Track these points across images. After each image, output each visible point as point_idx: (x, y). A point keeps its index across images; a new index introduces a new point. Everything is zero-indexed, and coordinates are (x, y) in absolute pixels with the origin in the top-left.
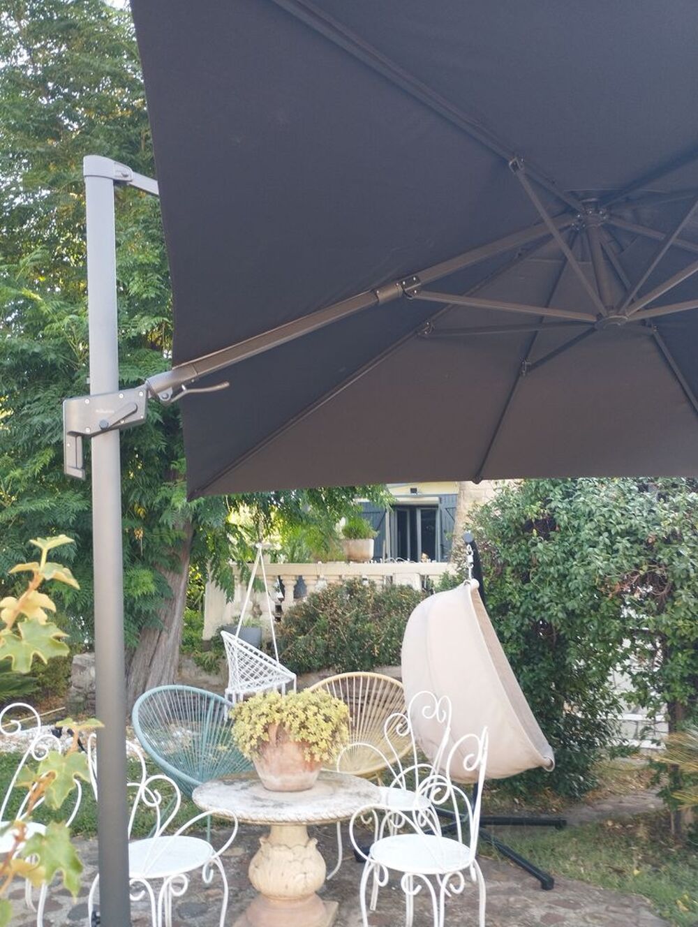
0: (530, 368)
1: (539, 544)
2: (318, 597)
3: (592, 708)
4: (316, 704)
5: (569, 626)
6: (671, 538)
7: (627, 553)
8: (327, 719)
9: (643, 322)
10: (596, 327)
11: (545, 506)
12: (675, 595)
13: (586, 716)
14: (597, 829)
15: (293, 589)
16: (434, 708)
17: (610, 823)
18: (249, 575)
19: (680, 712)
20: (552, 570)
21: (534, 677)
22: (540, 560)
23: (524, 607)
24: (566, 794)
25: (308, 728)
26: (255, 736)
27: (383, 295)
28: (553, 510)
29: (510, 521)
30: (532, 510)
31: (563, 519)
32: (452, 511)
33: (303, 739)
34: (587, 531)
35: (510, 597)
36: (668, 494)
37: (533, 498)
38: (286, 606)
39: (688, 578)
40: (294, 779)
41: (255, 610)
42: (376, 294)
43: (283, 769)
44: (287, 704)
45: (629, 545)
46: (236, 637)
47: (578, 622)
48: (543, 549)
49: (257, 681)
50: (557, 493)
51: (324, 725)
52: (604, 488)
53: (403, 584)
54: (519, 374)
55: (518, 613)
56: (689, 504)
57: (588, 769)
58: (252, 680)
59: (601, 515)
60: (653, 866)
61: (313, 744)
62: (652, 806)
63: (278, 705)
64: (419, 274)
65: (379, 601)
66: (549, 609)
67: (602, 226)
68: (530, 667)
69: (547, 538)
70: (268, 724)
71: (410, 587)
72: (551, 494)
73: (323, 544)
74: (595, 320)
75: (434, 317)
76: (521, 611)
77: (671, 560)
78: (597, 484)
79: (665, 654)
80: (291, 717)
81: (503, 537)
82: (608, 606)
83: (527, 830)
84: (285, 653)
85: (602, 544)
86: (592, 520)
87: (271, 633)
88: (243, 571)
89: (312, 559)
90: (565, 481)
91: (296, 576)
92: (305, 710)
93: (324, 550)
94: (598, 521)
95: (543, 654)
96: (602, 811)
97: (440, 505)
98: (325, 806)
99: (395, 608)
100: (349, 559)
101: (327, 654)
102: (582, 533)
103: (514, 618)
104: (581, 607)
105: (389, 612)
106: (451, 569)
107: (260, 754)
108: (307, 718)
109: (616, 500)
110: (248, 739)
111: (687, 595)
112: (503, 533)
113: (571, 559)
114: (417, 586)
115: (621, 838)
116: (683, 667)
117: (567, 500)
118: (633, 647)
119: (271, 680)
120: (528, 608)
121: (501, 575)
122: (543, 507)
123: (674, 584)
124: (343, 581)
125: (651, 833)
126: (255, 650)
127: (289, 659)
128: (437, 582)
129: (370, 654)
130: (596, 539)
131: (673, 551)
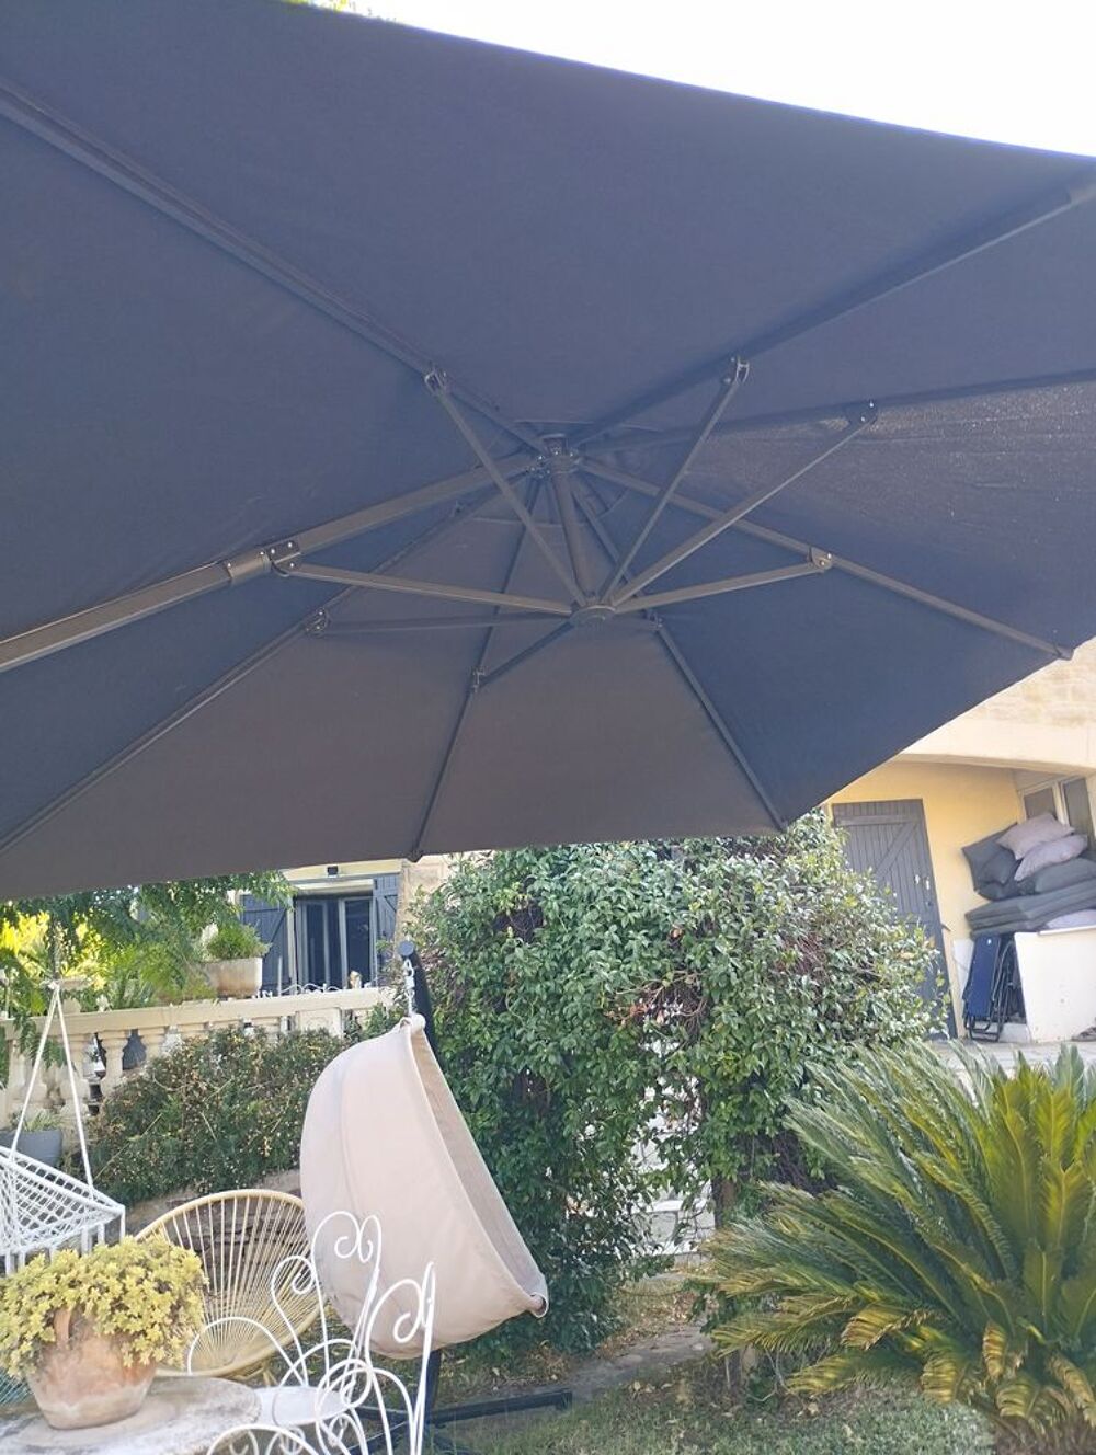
0: (485, 681)
1: (517, 950)
2: (165, 1065)
3: (607, 1201)
4: (143, 1263)
5: (567, 1076)
6: (705, 928)
7: (644, 954)
8: (162, 1287)
9: (643, 613)
10: (571, 620)
11: (526, 887)
12: (713, 1014)
13: (601, 1214)
14: (618, 1399)
15: (122, 1054)
16: (353, 1239)
17: (637, 1386)
18: (38, 1037)
19: (729, 1193)
20: (538, 988)
21: (518, 1163)
22: (520, 975)
23: (499, 1051)
24: (573, 1346)
25: (127, 1308)
26: (29, 1336)
27: (237, 571)
28: (537, 895)
29: (474, 914)
30: (505, 896)
31: (552, 905)
32: (392, 899)
33: (118, 1330)
34: (586, 927)
35: (477, 1037)
36: (698, 861)
37: (507, 876)
38: (107, 1087)
39: (729, 987)
40: (103, 1403)
41: (53, 1096)
42: (226, 569)
43: (83, 1387)
44: (88, 1271)
45: (646, 943)
46: (12, 1152)
47: (580, 1068)
48: (523, 957)
49: (52, 1226)
50: (542, 868)
51: (156, 1298)
52: (610, 857)
53: (312, 1028)
54: (468, 692)
55: (490, 1061)
56: (727, 875)
57: (603, 1299)
58: (43, 1225)
59: (605, 899)
60: (701, 1446)
61: (137, 1334)
62: (699, 1347)
63: (73, 1274)
64: (296, 538)
65: (271, 1059)
66: (535, 1051)
67: (575, 473)
68: (513, 1147)
69: (531, 938)
70: (53, 1310)
71: (324, 1032)
72: (534, 870)
73: (173, 973)
74: (570, 612)
75: (329, 604)
76: (495, 1058)
77: (705, 961)
78: (599, 850)
79: (704, 1106)
80: (95, 1292)
81: (463, 942)
82: (620, 1040)
83: (511, 1419)
84: (105, 1169)
85: (608, 943)
86: (593, 907)
87: (78, 1136)
88: (25, 1033)
89: (155, 999)
90: (555, 849)
91: (126, 1031)
92: (122, 1275)
93: (176, 983)
94: (602, 908)
95: (532, 1124)
96: (626, 1367)
97: (375, 892)
98: (159, 1441)
99: (299, 1070)
100: (222, 995)
101: (180, 1163)
102: (580, 928)
103: (484, 1071)
104: (583, 1045)
105: (289, 1078)
106: (386, 997)
107: (40, 1367)
108: (125, 1291)
109: (627, 874)
110: (16, 1344)
111: (728, 1012)
112: (464, 934)
113: (566, 970)
114: (337, 1030)
115: (653, 1408)
116: (728, 1123)
117: (557, 877)
118: (660, 1099)
119: (78, 1222)
120: (505, 1052)
121: (463, 1004)
122: (522, 890)
123: (711, 998)
124: (211, 1032)
125: (698, 1392)
126: (50, 1170)
127: (112, 1180)
128: (364, 1021)
129: (257, 1153)
130: (600, 935)
131: (707, 947)
